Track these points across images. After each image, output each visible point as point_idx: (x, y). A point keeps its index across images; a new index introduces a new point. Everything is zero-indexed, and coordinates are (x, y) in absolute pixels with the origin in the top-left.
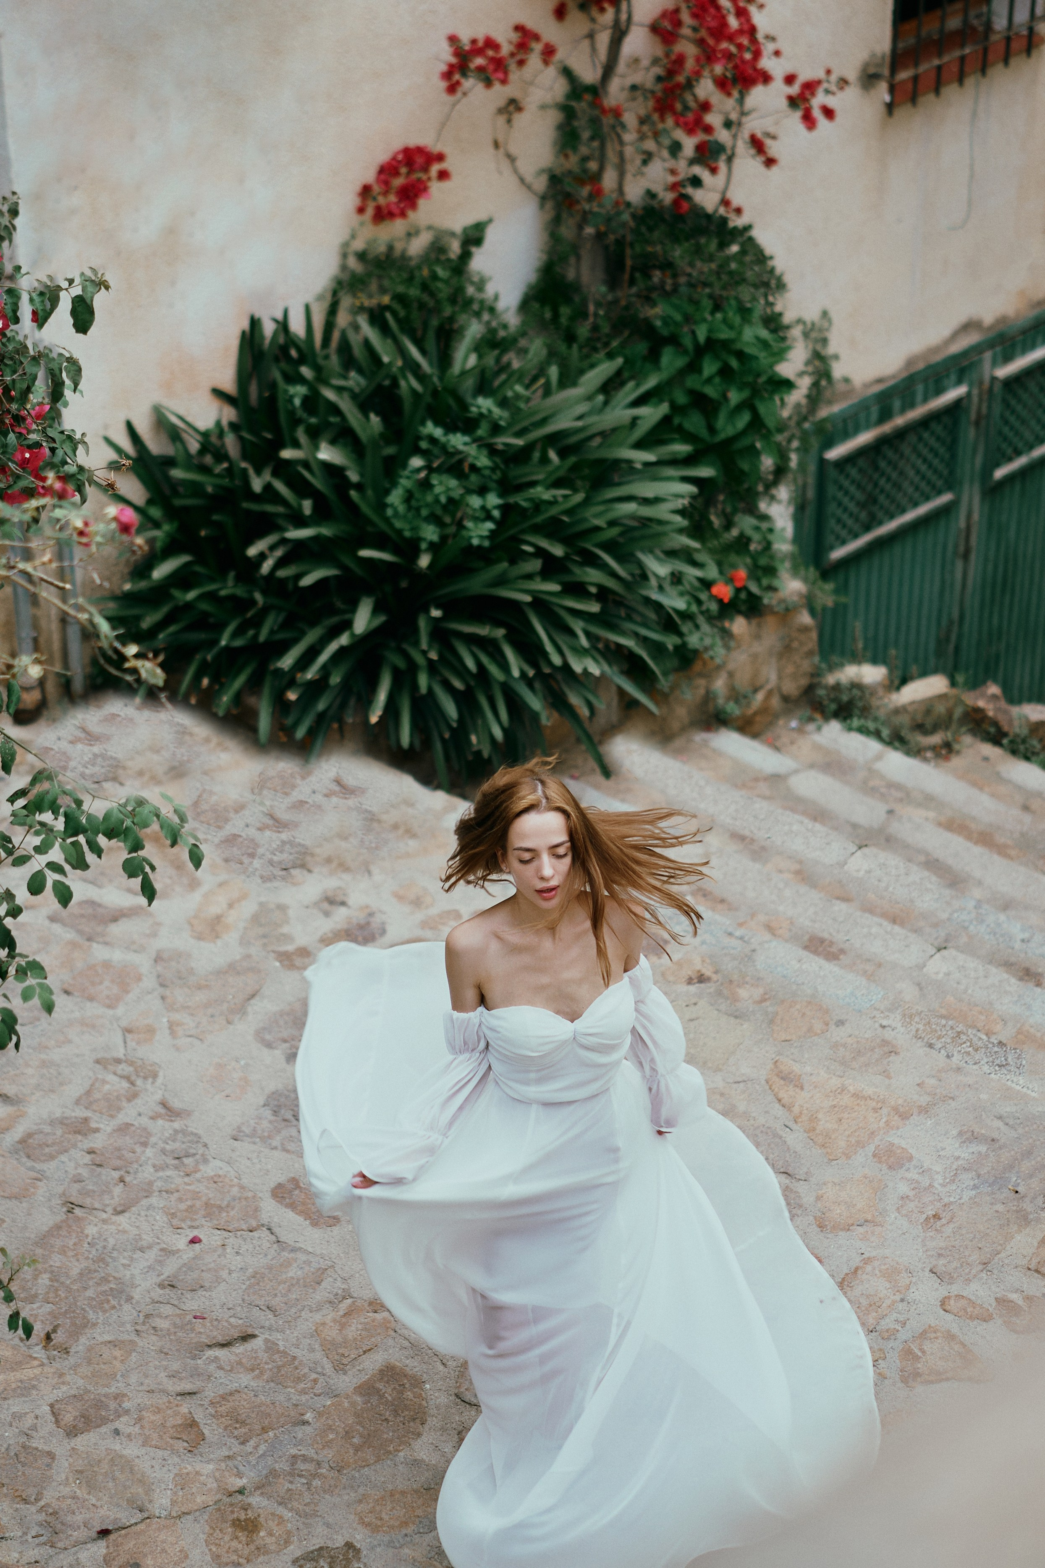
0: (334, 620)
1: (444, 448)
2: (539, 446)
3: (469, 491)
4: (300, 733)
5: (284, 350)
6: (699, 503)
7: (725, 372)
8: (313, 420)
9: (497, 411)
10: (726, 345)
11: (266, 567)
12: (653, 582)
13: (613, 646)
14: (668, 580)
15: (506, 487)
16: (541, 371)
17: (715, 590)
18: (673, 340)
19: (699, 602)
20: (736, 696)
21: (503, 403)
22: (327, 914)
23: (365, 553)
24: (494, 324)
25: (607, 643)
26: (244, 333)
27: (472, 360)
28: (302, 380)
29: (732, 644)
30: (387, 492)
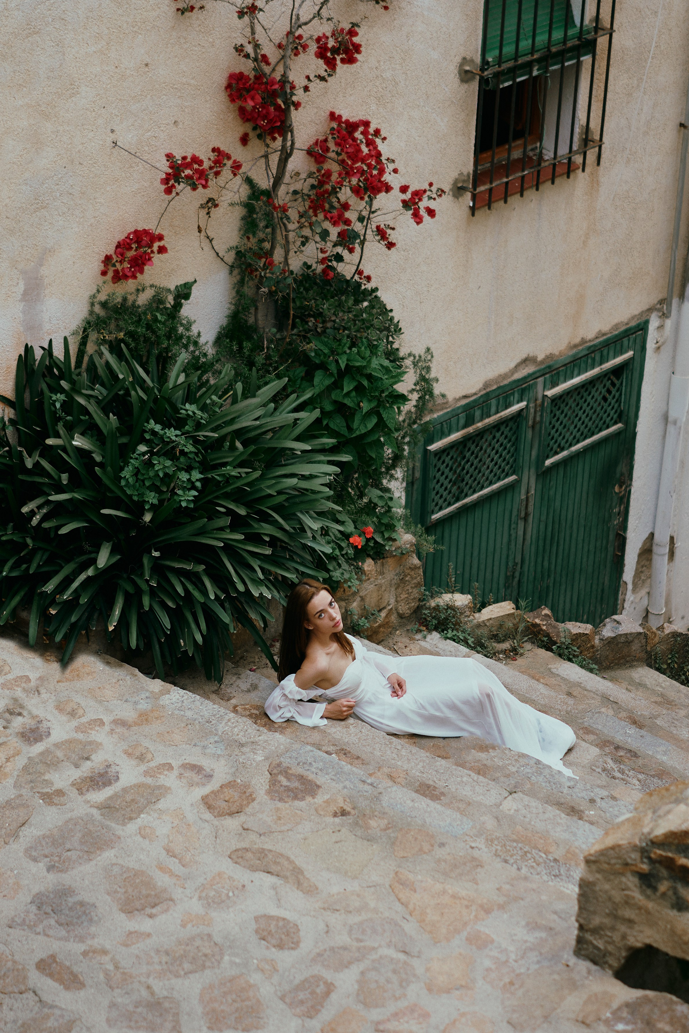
0: (84, 558)
1: (162, 438)
2: (229, 438)
3: (180, 469)
4: (58, 638)
5: (49, 369)
6: (341, 479)
7: (359, 389)
8: (69, 418)
9: (199, 413)
10: (359, 370)
11: (35, 521)
12: (309, 534)
13: (280, 578)
14: (319, 532)
15: (205, 467)
16: (231, 386)
17: (351, 540)
18: (323, 366)
19: (341, 548)
20: (366, 614)
21: (203, 408)
22: (77, 766)
23: (105, 511)
24: (197, 353)
25: (276, 576)
26: (20, 356)
27: (182, 378)
28: (62, 390)
29: (364, 577)
30: (122, 469)
